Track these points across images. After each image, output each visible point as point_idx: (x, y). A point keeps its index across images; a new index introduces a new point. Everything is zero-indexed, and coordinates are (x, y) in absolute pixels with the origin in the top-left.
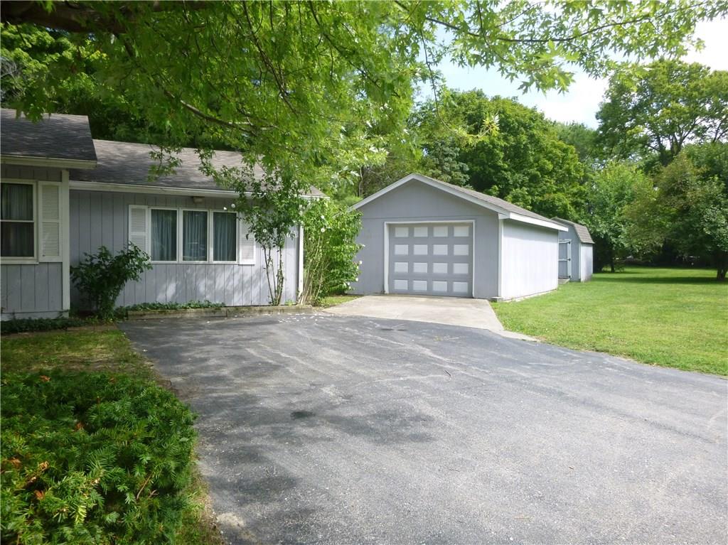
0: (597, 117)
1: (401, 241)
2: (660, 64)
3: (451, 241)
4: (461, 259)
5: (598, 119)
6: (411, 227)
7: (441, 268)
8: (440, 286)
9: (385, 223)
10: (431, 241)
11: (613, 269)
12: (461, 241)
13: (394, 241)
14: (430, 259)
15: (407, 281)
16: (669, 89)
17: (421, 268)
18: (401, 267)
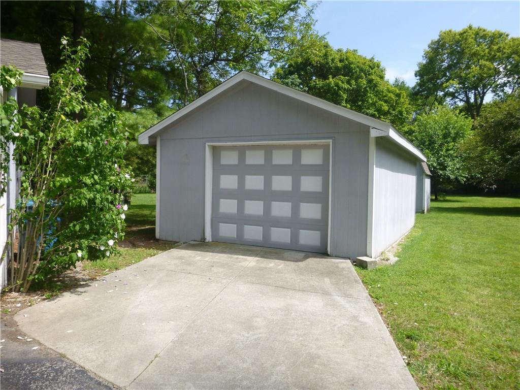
0: (416, 75)
1: (229, 170)
2: (469, 31)
3: (297, 170)
4: (311, 197)
5: (416, 77)
6: (242, 151)
7: (282, 209)
8: (281, 235)
9: (207, 144)
10: (268, 170)
11: (436, 197)
12: (312, 170)
13: (219, 169)
14: (268, 196)
15: (235, 225)
16: (477, 50)
17: (254, 208)
18: (228, 206)
